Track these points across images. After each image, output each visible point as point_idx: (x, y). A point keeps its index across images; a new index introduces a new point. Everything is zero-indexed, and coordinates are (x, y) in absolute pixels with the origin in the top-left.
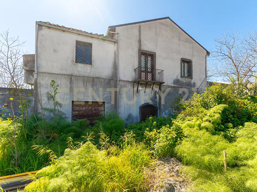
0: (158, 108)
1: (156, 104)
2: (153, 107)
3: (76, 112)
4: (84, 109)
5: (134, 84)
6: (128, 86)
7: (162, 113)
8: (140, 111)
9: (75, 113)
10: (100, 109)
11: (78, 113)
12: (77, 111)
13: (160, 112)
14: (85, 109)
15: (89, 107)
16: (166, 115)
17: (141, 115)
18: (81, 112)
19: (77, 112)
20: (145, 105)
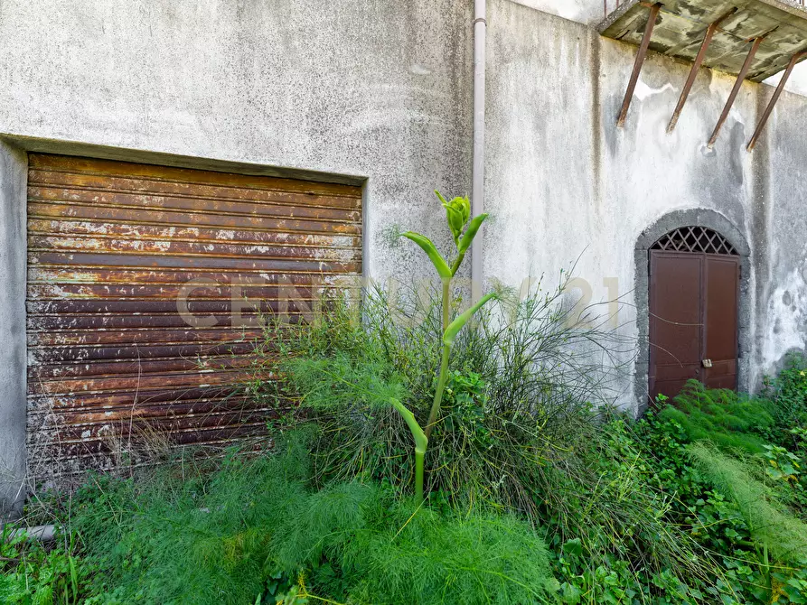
0: (751, 259)
1: (741, 222)
2: (723, 251)
3: (77, 277)
4: (162, 246)
5: (596, 45)
6: (558, 58)
7: (771, 292)
8: (639, 275)
9: (69, 287)
10: (318, 254)
11: (96, 287)
12: (84, 260)
13: (759, 287)
14: (178, 245)
15: (217, 227)
16: (794, 308)
17: (646, 309)
18: (133, 278)
19: (90, 278)
20: (675, 226)
